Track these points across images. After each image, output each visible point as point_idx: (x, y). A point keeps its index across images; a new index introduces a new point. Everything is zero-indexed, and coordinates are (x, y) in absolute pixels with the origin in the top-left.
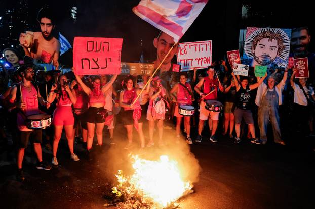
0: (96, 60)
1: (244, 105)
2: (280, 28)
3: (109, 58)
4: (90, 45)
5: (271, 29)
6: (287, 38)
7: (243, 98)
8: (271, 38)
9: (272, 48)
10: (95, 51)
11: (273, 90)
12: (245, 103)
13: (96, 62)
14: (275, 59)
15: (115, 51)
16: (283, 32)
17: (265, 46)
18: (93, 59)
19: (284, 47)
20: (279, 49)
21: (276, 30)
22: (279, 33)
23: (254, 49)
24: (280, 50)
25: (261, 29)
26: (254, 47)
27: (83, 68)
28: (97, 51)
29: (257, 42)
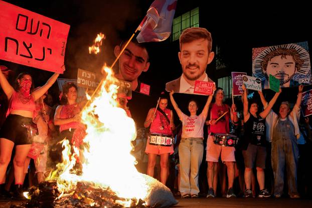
0: (28, 46)
1: (259, 138)
2: (293, 43)
3: (48, 49)
4: (22, 21)
5: (282, 46)
6: (304, 51)
7: (256, 129)
8: (284, 55)
9: (288, 65)
10: (28, 33)
11: (285, 119)
12: (259, 135)
13: (28, 48)
14: (293, 76)
15: (57, 41)
16: (297, 47)
17: (278, 64)
18: (24, 43)
19: (303, 61)
20: (297, 64)
21: (289, 46)
22: (292, 48)
23: (265, 70)
24: (298, 66)
25: (270, 47)
26: (265, 67)
27: (6, 50)
28: (31, 33)
29: (267, 61)
